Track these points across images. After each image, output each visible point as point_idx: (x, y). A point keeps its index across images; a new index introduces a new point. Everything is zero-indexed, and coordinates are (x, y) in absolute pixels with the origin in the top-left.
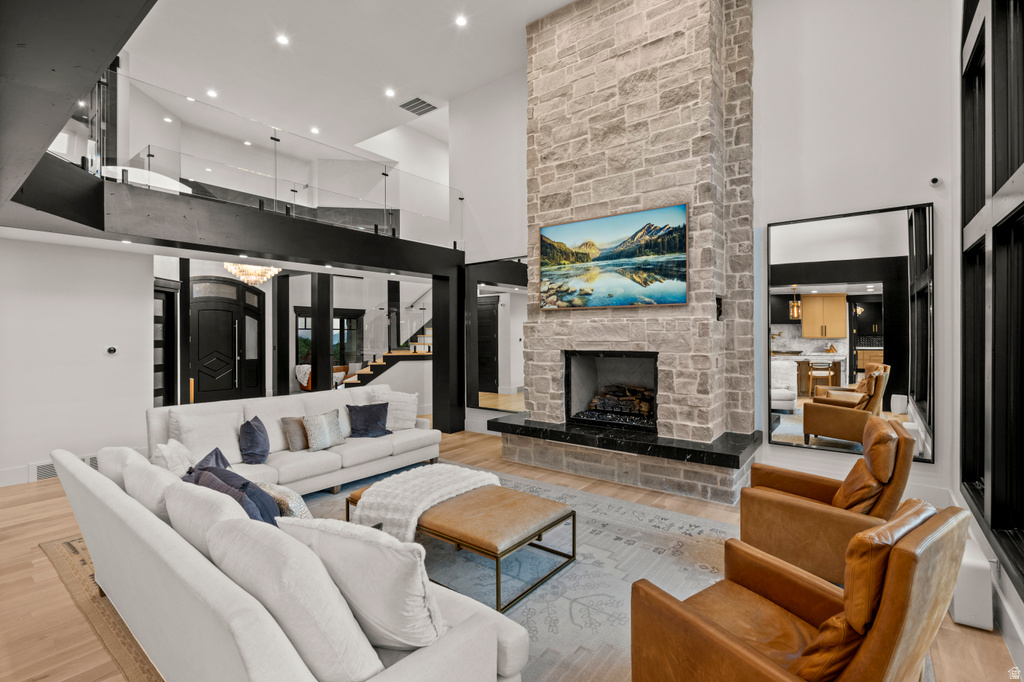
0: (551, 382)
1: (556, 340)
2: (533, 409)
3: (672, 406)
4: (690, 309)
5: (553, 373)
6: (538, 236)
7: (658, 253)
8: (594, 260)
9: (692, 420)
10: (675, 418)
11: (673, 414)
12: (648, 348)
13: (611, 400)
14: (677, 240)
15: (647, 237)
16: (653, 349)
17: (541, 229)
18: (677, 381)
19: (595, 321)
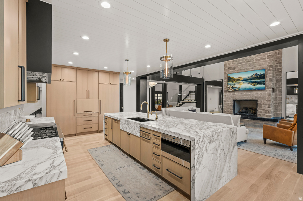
0: (230, 106)
1: (231, 97)
3: (261, 111)
4: (266, 91)
6: (227, 76)
7: (258, 79)
8: (241, 81)
9: (266, 113)
10: (262, 113)
11: (262, 112)
12: (255, 99)
13: (244, 110)
14: (263, 76)
15: (255, 76)
16: (256, 99)
17: (228, 74)
18: (262, 106)
19: (242, 93)
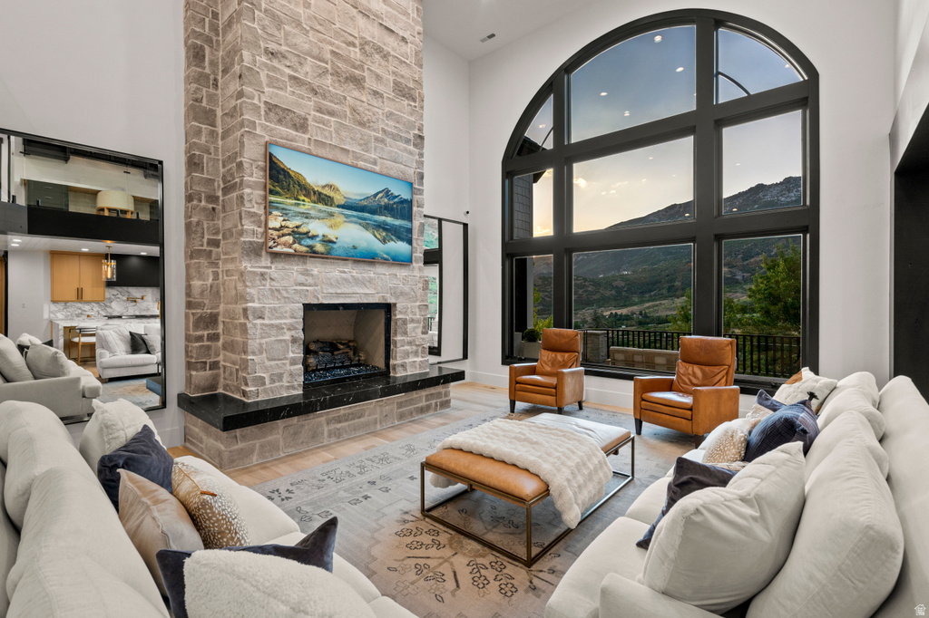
0: (290, 344)
1: (296, 291)
2: (264, 384)
4: (413, 268)
5: (293, 333)
6: (263, 152)
8: (338, 206)
9: (418, 356)
10: (408, 357)
14: (406, 210)
15: (386, 200)
16: (391, 301)
17: (267, 145)
18: (410, 326)
19: (344, 272)
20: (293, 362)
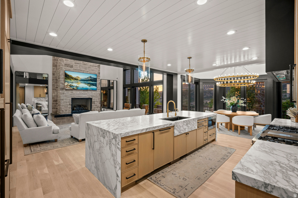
1: (70, 96)
2: (64, 111)
4: (97, 91)
7: (92, 81)
10: (95, 108)
12: (91, 97)
13: (78, 108)
15: (90, 78)
17: (65, 71)
18: (96, 102)
19: (80, 92)
20: (69, 108)
